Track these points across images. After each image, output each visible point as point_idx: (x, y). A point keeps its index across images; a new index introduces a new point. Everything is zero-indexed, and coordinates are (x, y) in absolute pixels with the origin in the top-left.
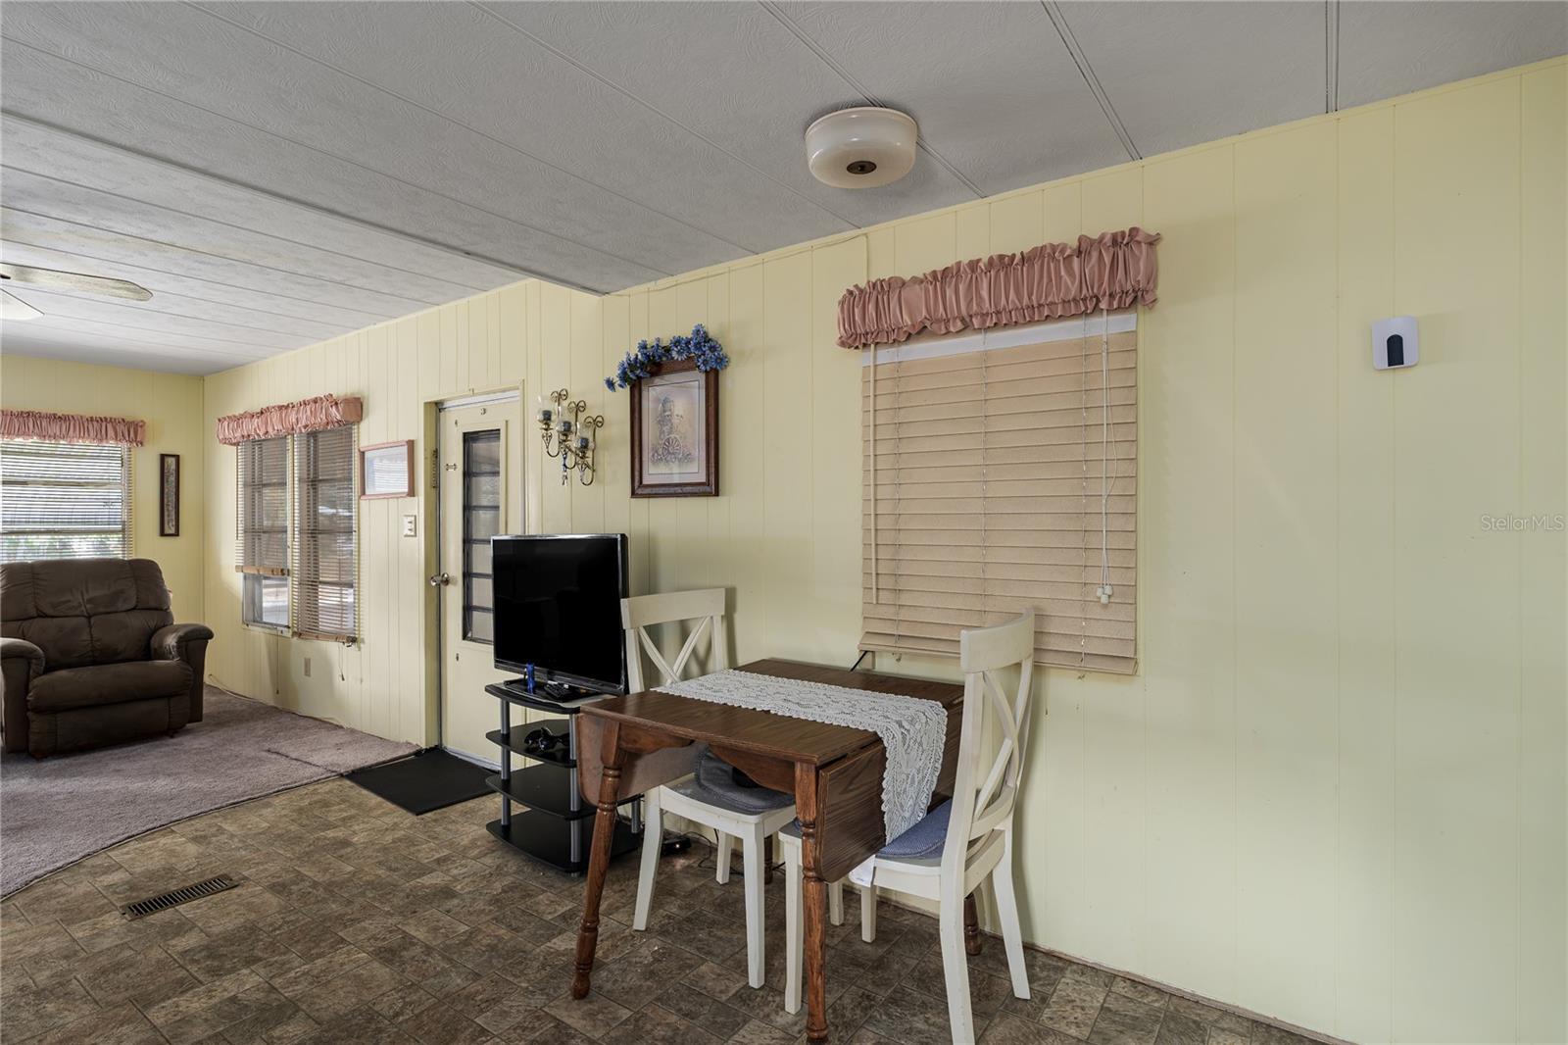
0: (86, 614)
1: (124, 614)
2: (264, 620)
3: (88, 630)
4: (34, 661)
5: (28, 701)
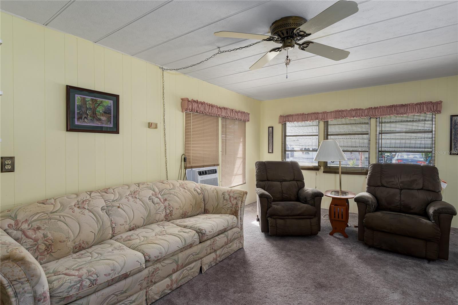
0: (399, 188)
1: (416, 191)
3: (399, 195)
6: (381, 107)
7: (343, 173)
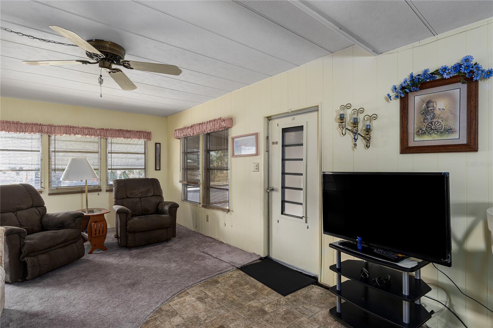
0: (139, 197)
1: (150, 197)
2: (188, 200)
3: (140, 203)
4: (128, 214)
5: (127, 229)
6: (111, 130)
7: (90, 191)
